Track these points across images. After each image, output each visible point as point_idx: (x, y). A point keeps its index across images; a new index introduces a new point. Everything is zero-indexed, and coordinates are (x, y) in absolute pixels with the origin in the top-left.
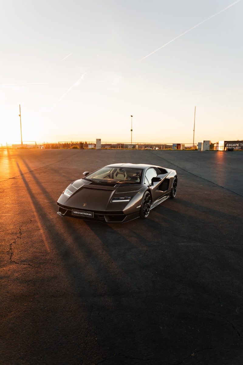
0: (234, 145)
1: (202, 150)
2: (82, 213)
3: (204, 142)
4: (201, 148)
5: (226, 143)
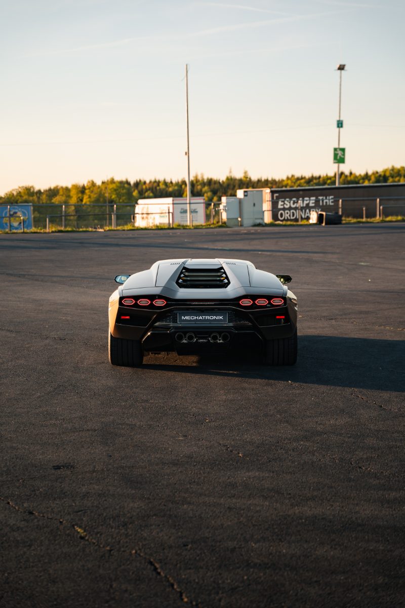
0: (300, 203)
5: (276, 195)
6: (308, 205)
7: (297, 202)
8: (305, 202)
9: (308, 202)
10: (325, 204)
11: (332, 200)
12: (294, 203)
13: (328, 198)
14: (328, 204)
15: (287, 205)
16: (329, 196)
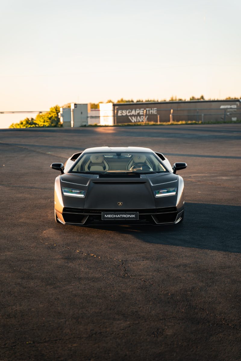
0: (133, 112)
1: (72, 126)
2: (119, 216)
3: (75, 107)
4: (70, 122)
5: (116, 107)
6: (139, 114)
7: (131, 112)
8: (137, 112)
9: (139, 111)
10: (150, 113)
11: (156, 111)
12: (129, 112)
13: (153, 109)
14: (153, 113)
15: (124, 113)
16: (154, 108)
